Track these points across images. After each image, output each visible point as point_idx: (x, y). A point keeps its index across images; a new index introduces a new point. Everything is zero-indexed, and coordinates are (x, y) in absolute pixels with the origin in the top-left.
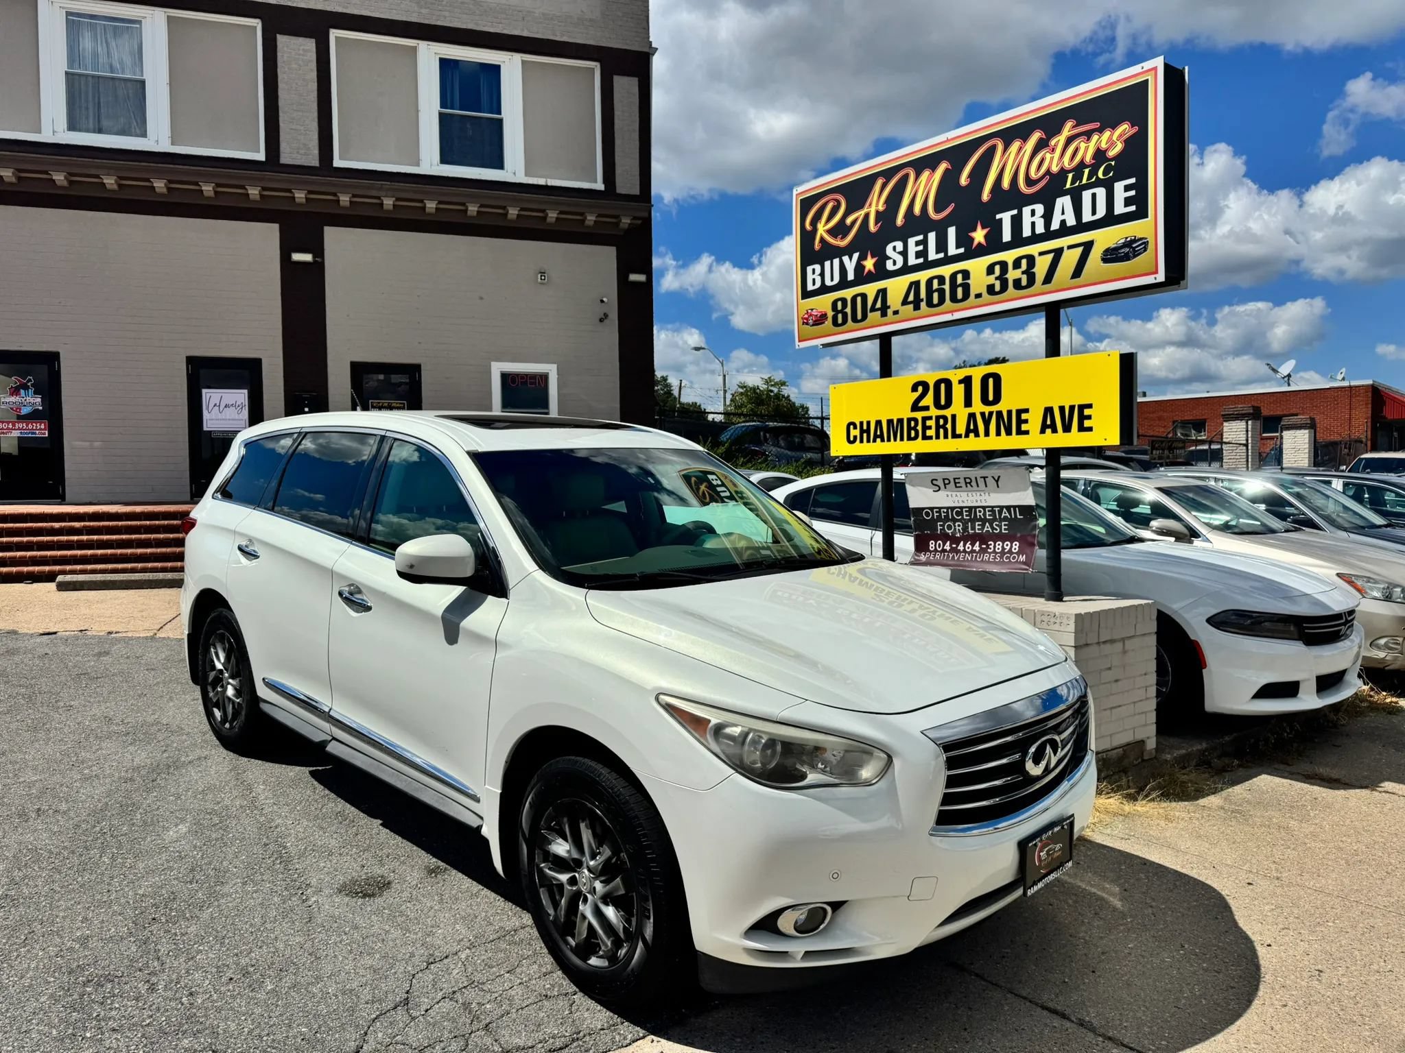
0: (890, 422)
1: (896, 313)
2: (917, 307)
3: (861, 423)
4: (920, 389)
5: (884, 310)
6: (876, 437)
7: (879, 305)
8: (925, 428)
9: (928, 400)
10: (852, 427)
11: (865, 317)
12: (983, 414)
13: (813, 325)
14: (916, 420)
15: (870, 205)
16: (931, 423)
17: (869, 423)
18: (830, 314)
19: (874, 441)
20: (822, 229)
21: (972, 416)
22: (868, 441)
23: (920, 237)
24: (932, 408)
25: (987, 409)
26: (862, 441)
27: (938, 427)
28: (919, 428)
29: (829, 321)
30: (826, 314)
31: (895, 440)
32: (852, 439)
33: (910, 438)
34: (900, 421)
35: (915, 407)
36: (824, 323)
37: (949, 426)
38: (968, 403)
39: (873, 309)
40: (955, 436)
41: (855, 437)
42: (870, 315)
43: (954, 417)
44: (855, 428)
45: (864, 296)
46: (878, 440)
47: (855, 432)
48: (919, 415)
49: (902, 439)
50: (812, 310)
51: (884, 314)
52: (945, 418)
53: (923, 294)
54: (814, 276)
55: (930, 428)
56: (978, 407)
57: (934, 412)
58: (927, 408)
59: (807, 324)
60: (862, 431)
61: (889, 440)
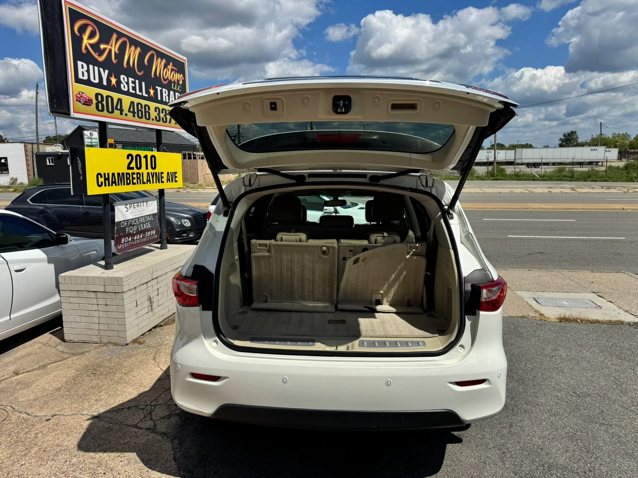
0: (118, 174)
1: (126, 115)
2: (134, 116)
3: (105, 174)
4: (130, 157)
5: (121, 110)
6: (113, 183)
7: (119, 107)
8: (133, 178)
9: (133, 165)
10: (99, 176)
11: (112, 112)
12: (151, 173)
13: (83, 104)
14: (129, 174)
15: (112, 46)
16: (135, 176)
17: (108, 174)
18: (95, 101)
19: (112, 185)
20: (86, 41)
21: (148, 173)
22: (109, 185)
23: (133, 80)
24: (135, 168)
25: (153, 171)
26: (105, 185)
27: (138, 178)
28: (131, 178)
29: (94, 106)
30: (92, 100)
31: (121, 185)
32: (100, 184)
33: (128, 184)
34: (123, 174)
35: (129, 168)
36: (90, 105)
37: (141, 178)
38: (147, 168)
39: (117, 109)
40: (144, 183)
41: (102, 182)
42: (115, 111)
43: (143, 173)
44: (101, 177)
45: (112, 99)
46: (114, 184)
47: (101, 180)
48: (130, 171)
49: (124, 184)
50: (83, 93)
51: (121, 114)
52: (139, 173)
53: (136, 111)
54: (83, 70)
55: (134, 178)
56: (150, 170)
57: (136, 171)
58: (133, 168)
59: (80, 102)
60: (105, 179)
61: (119, 185)
